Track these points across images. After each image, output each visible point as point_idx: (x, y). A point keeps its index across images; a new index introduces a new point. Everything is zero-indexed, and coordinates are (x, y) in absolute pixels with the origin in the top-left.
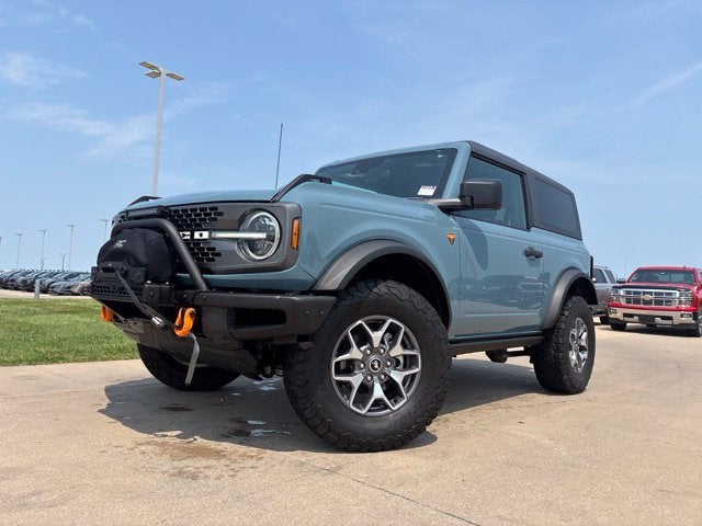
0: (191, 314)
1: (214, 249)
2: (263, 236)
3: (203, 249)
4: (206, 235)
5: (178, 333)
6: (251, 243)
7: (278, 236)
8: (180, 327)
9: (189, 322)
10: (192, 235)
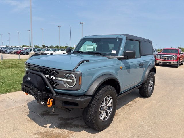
0: (52, 101)
1: (57, 83)
2: (71, 81)
3: (53, 82)
4: (54, 78)
5: (49, 106)
6: (68, 82)
7: (75, 81)
8: (49, 104)
9: (51, 103)
10: (50, 77)
